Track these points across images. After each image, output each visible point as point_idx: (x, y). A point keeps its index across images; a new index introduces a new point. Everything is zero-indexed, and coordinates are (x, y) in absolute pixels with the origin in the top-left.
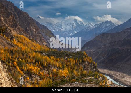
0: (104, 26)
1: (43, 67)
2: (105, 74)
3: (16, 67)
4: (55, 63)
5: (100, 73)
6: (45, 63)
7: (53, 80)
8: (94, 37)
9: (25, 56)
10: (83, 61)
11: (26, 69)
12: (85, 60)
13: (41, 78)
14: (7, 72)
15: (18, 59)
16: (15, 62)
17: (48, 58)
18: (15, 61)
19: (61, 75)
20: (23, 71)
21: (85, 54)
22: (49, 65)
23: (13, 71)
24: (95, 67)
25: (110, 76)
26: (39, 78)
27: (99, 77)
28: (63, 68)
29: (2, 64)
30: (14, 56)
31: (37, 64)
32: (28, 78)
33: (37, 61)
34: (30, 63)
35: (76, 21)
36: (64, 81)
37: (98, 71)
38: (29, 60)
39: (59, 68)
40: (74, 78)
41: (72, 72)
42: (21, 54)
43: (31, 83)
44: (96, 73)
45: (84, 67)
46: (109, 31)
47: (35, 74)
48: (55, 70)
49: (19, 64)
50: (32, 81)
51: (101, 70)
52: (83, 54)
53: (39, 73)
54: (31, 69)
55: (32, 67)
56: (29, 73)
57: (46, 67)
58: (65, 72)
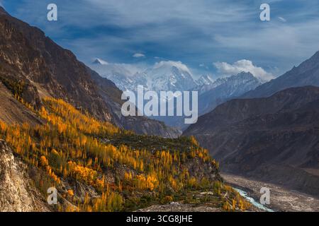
0: (236, 83)
1: (104, 169)
2: (235, 186)
3: (44, 168)
4: (129, 159)
5: (227, 183)
6: (108, 161)
7: (125, 196)
8: (214, 106)
9: (65, 144)
10: (189, 157)
11: (66, 172)
12: (193, 154)
13: (99, 193)
14: (25, 177)
15: (50, 149)
16: (43, 157)
17: (114, 149)
18: (43, 155)
19: (140, 187)
20: (60, 175)
21: (195, 142)
22: (117, 163)
23: (38, 177)
24: (216, 171)
25: (246, 189)
26: (93, 192)
27: (224, 191)
28: (147, 170)
29: (16, 160)
30: (42, 144)
31: (90, 162)
32: (71, 192)
33: (91, 155)
34: (76, 160)
35: (175, 70)
36: (149, 199)
37: (222, 180)
38: (73, 152)
39: (138, 171)
40: (169, 193)
41: (165, 180)
42: (56, 141)
43: (76, 203)
44: (218, 183)
45: (192, 171)
46: (245, 94)
47: (88, 183)
48: (129, 176)
49: (53, 160)
50: (80, 199)
51: (227, 178)
52: (189, 142)
53: (95, 182)
54: (77, 172)
55: (79, 168)
56: (72, 180)
57: (110, 168)
58: (152, 180)
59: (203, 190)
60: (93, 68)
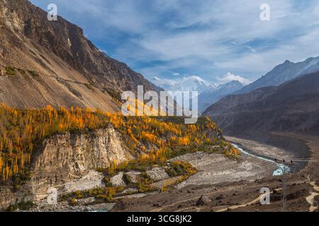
0: (230, 86)
1: (161, 135)
2: (232, 142)
3: (130, 135)
4: (173, 129)
5: (227, 141)
6: (162, 130)
7: (172, 149)
8: (218, 100)
9: (140, 123)
10: (206, 127)
11: (141, 137)
12: (208, 126)
13: (159, 148)
14: (120, 140)
15: (132, 125)
16: (129, 130)
17: (165, 124)
18: (129, 128)
19: (180, 144)
20: (138, 139)
21: (209, 119)
22: (167, 132)
23: (127, 140)
24: (221, 134)
25: (238, 144)
26: (155, 147)
27: (225, 145)
28: (183, 135)
29: (115, 132)
30: (128, 123)
31: (153, 131)
32: (144, 147)
33: (153, 128)
34: (145, 131)
35: (197, 81)
36: (185, 150)
37: (224, 139)
38: (144, 126)
39: (178, 136)
40: (196, 147)
41: (193, 140)
42: (135, 121)
43: (147, 153)
44: (222, 140)
45: (207, 135)
46: (236, 92)
47: (152, 142)
48: (174, 138)
49: (134, 131)
50: (149, 151)
51: (227, 138)
52: (205, 119)
53: (156, 142)
54: (147, 137)
55: (148, 135)
56: (144, 141)
57: (164, 135)
58: (186, 140)
59: (214, 145)
60: (153, 82)
